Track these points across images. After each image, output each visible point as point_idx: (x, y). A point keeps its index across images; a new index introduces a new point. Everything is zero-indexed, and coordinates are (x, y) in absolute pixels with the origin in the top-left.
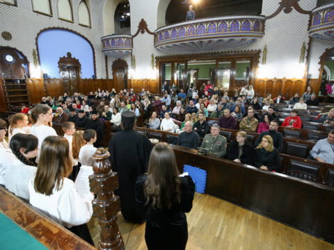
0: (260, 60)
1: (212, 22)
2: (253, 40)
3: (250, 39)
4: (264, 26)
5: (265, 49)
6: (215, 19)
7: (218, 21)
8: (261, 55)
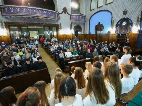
0: (60, 28)
1: (43, 10)
2: (57, 21)
3: (56, 20)
4: (59, 16)
5: (61, 24)
6: (44, 9)
7: (45, 11)
8: (60, 26)
